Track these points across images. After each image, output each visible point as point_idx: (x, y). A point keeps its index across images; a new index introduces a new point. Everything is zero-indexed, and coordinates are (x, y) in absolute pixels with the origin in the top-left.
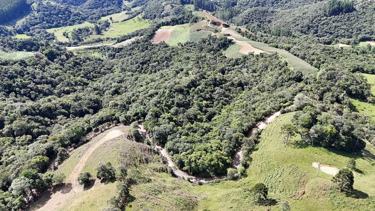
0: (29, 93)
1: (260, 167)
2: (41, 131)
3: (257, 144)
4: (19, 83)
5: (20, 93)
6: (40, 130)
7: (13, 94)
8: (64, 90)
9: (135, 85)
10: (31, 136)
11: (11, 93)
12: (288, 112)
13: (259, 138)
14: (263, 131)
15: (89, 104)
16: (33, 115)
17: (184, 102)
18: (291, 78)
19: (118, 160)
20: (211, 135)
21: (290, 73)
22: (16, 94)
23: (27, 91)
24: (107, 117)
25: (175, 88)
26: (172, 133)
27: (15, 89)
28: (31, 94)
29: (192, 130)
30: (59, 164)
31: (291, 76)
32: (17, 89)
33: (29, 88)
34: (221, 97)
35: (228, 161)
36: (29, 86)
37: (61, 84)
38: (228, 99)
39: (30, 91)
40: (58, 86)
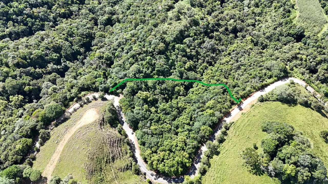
0: (25, 20)
1: (214, 180)
2: (32, 89)
3: (221, 144)
4: (15, 9)
5: (17, 22)
6: (31, 87)
7: (11, 22)
8: (59, 13)
9: (126, 17)
10: (22, 96)
11: (9, 22)
12: (265, 101)
13: (226, 135)
14: (233, 124)
15: (80, 41)
16: (25, 66)
17: (164, 69)
18: (290, 34)
19: (86, 164)
20: (182, 122)
21: (291, 27)
22: (14, 22)
23: (24, 17)
24: (88, 85)
25: (158, 48)
26: (143, 119)
27: (12, 16)
28: (28, 21)
29: (164, 112)
30: (42, 144)
31: (291, 31)
32: (14, 17)
33: (26, 14)
34: (209, 52)
35: (187, 165)
36: (25, 12)
37: (56, 5)
38: (214, 55)
39: (26, 18)
40: (54, 7)
